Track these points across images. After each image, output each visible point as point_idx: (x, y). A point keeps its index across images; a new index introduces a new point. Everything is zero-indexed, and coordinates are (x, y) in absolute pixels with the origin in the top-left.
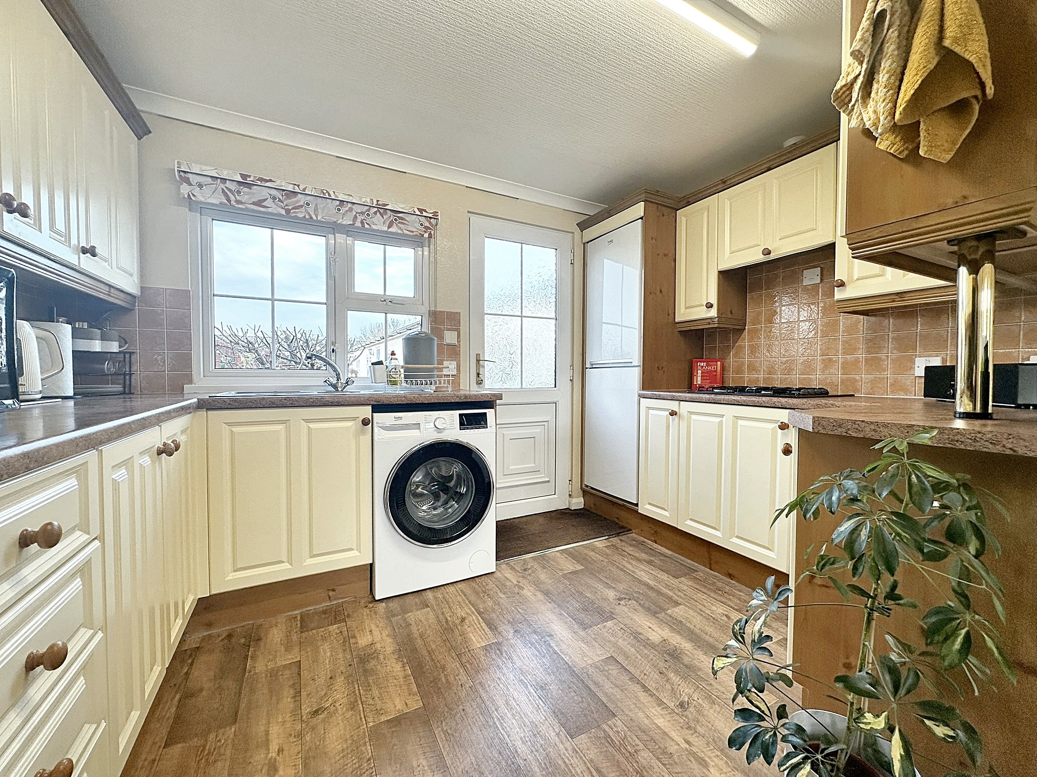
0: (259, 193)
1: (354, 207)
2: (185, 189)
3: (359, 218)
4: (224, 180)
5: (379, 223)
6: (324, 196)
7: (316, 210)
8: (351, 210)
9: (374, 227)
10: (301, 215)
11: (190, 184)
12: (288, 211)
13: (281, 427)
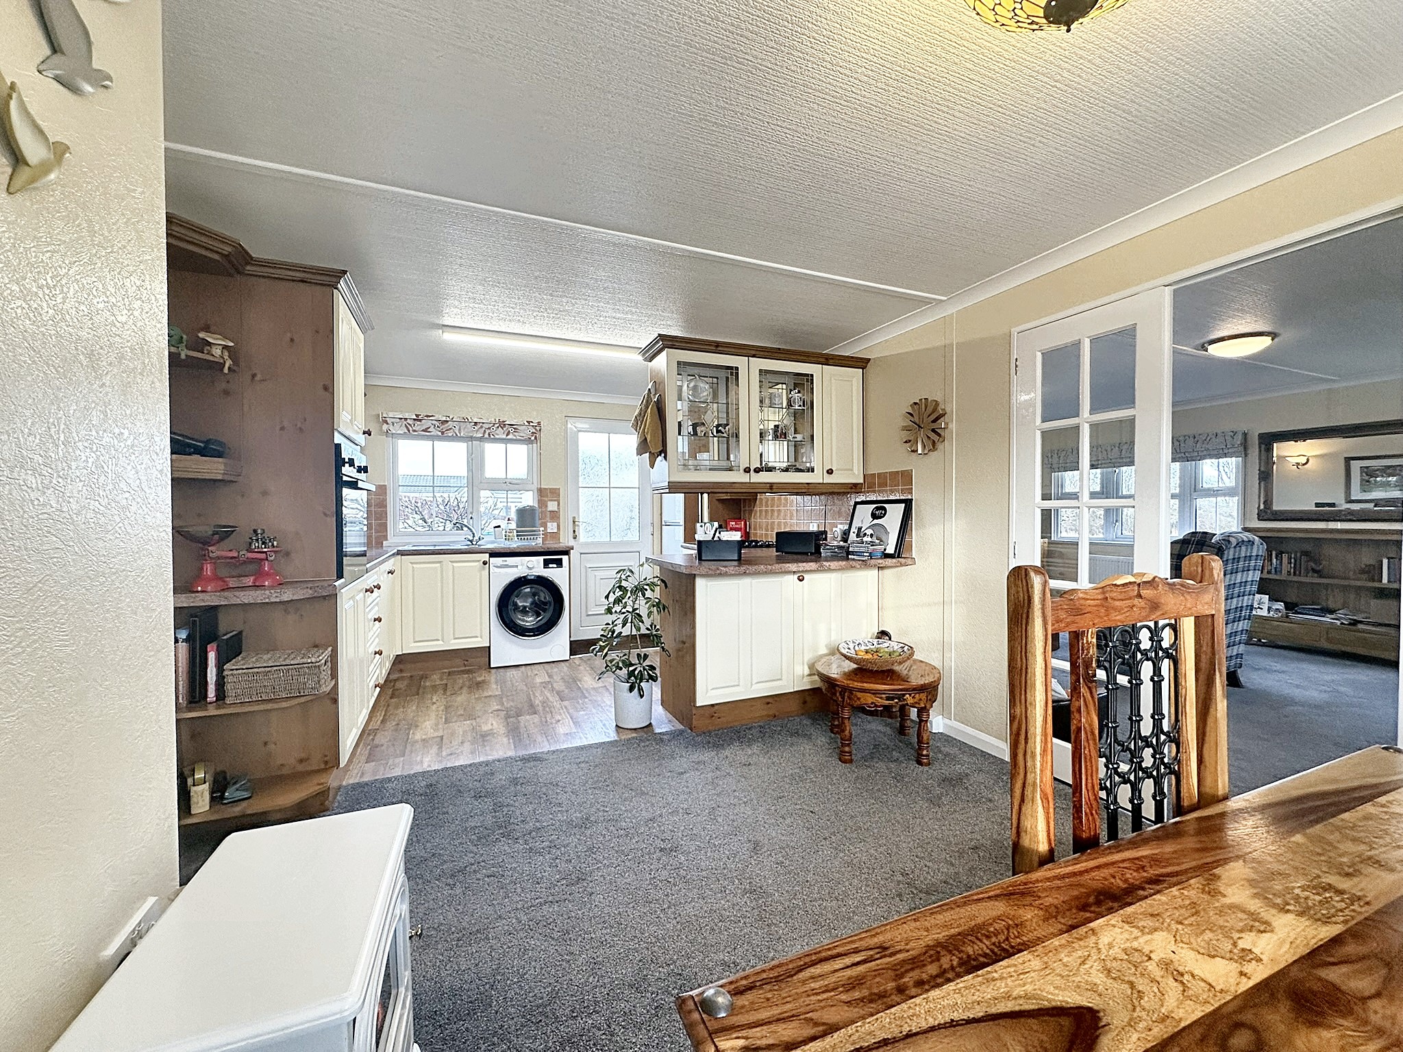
0: (426, 423)
1: (484, 425)
2: (385, 427)
3: (487, 432)
4: (406, 419)
5: (501, 434)
6: (465, 420)
7: (460, 430)
8: (482, 427)
9: (497, 436)
10: (450, 435)
11: (388, 424)
12: (443, 433)
13: (438, 565)
